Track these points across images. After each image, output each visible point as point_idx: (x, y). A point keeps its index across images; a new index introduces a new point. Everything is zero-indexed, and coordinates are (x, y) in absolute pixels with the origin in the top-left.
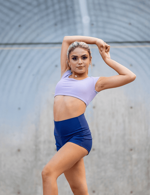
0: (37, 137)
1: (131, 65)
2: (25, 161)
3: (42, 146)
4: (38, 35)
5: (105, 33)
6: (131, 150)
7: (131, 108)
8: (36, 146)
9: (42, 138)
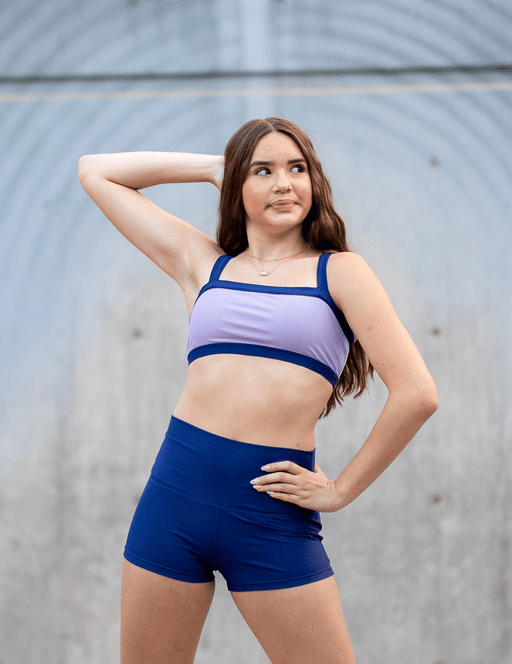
0: (62, 450)
1: (434, 162)
2: (16, 544)
3: (82, 488)
4: (63, 45)
5: (328, 33)
6: (436, 500)
7: (436, 332)
8: (61, 484)
9: (83, 457)
